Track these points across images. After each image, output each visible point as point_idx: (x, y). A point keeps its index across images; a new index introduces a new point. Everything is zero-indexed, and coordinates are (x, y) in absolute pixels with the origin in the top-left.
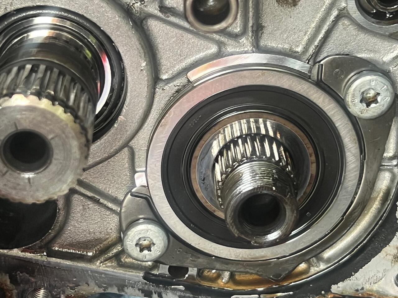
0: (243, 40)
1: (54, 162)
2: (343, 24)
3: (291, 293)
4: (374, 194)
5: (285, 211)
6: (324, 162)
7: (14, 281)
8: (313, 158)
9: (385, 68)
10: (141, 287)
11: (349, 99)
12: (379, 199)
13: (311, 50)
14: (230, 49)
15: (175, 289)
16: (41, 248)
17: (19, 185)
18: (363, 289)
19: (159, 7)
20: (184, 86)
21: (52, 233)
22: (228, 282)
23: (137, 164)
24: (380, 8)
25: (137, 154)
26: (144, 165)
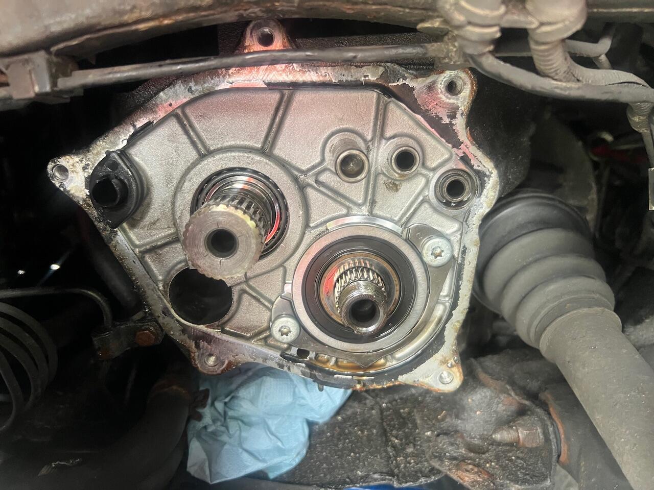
0: (364, 208)
1: (238, 252)
2: (425, 207)
3: (373, 378)
4: (432, 319)
5: (379, 313)
6: (404, 292)
7: (197, 346)
8: (398, 288)
9: (448, 237)
10: (277, 361)
11: (424, 252)
12: (434, 322)
13: (404, 220)
14: (354, 212)
15: (299, 366)
16: (218, 326)
17: (213, 265)
18: (418, 381)
19: (315, 180)
20: (323, 232)
21: (226, 317)
22: (333, 366)
23: (287, 278)
24: (448, 198)
25: (288, 271)
26: (291, 279)
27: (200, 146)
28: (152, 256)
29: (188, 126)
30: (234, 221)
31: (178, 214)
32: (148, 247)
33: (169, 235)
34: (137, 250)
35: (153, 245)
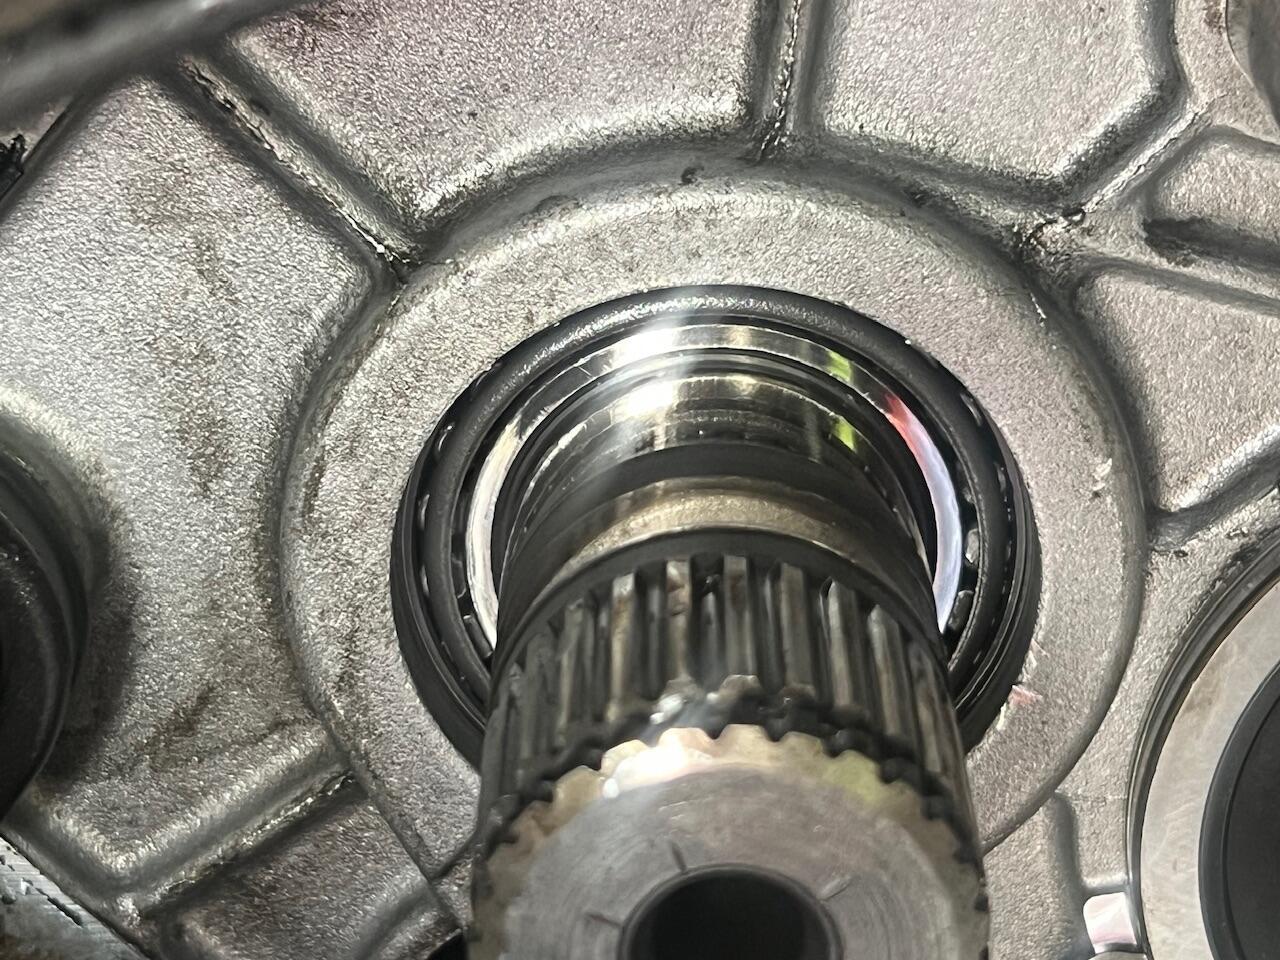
19: (1146, 226)
20: (1269, 533)
23: (1086, 859)
26: (1116, 858)
27: (352, 211)
28: (225, 913)
29: (242, 109)
30: (779, 815)
31: (328, 662)
32: (188, 874)
33: (293, 777)
34: (127, 904)
35: (216, 854)
